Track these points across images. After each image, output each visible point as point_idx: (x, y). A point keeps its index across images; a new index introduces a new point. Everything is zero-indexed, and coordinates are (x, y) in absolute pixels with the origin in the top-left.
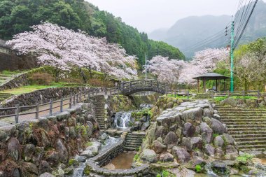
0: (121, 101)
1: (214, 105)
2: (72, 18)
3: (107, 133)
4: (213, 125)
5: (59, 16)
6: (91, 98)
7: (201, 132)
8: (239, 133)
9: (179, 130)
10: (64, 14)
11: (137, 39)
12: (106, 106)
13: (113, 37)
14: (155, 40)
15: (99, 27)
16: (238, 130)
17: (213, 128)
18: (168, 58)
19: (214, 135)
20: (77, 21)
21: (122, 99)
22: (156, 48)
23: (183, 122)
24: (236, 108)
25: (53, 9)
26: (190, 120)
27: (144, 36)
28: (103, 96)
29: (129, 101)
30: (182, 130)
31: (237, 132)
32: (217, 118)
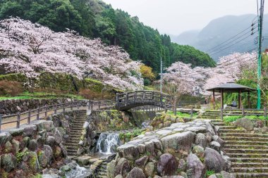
0: (113, 117)
1: (217, 128)
2: (72, 16)
3: (77, 161)
4: (206, 159)
5: (56, 14)
6: (67, 114)
7: (186, 168)
8: (248, 171)
9: (151, 165)
10: (62, 12)
11: (156, 42)
12: (86, 124)
13: (124, 39)
14: (180, 43)
15: (106, 28)
16: (247, 166)
17: (207, 163)
18: (190, 65)
19: (208, 172)
20: (78, 20)
21: (115, 115)
22: (180, 53)
23: (160, 153)
24: (252, 133)
25: (48, 5)
26: (170, 150)
27: (166, 39)
28: (85, 111)
29: (126, 118)
30: (156, 164)
31: (245, 168)
32: (216, 148)
